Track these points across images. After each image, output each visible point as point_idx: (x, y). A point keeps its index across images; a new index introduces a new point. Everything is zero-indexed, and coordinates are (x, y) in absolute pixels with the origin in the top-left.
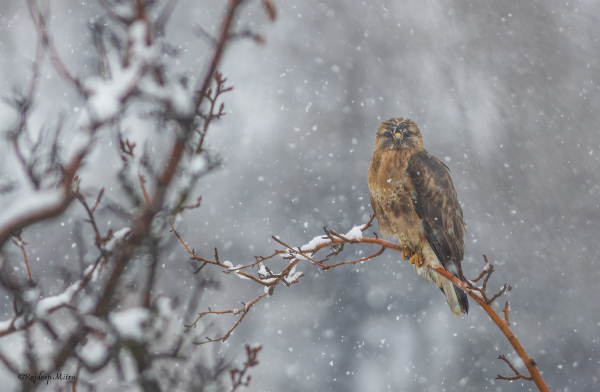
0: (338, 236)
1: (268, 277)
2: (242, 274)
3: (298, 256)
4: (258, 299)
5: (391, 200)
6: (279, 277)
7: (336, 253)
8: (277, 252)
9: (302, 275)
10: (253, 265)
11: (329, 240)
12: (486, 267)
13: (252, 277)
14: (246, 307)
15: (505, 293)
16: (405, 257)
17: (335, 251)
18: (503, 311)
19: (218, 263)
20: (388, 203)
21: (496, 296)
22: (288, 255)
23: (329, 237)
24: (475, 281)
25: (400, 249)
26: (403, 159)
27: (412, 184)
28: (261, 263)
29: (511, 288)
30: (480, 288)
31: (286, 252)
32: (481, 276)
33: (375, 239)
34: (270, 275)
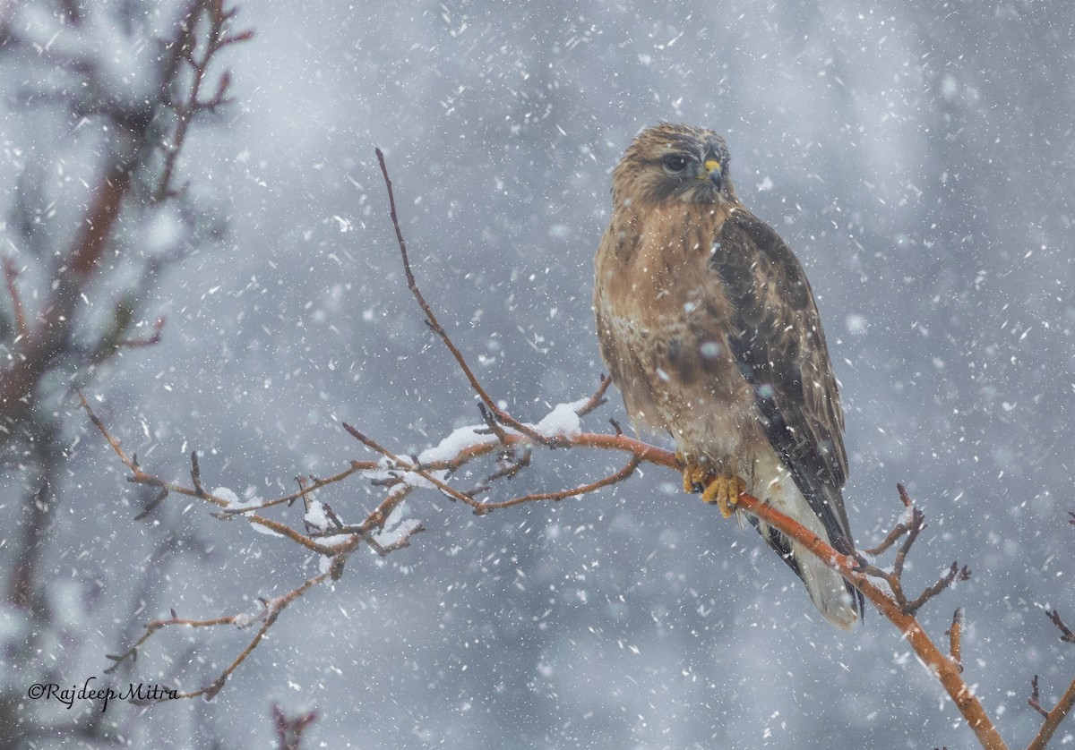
0: (518, 427)
1: (330, 532)
2: (260, 521)
3: (411, 477)
4: (302, 589)
5: (670, 339)
6: (360, 531)
7: (510, 471)
8: (357, 467)
9: (419, 529)
10: (293, 500)
11: (493, 437)
12: (906, 517)
13: (286, 532)
14: (271, 608)
15: (953, 585)
16: (693, 486)
17: (508, 465)
18: (947, 633)
19: (199, 493)
20: (659, 346)
21: (930, 593)
22: (383, 475)
23: (494, 429)
24: (875, 552)
25: (680, 465)
26: (707, 228)
27: (728, 297)
28: (311, 495)
29: (970, 573)
30: (889, 570)
31: (380, 468)
32: (891, 540)
33: (614, 436)
34: (334, 525)
